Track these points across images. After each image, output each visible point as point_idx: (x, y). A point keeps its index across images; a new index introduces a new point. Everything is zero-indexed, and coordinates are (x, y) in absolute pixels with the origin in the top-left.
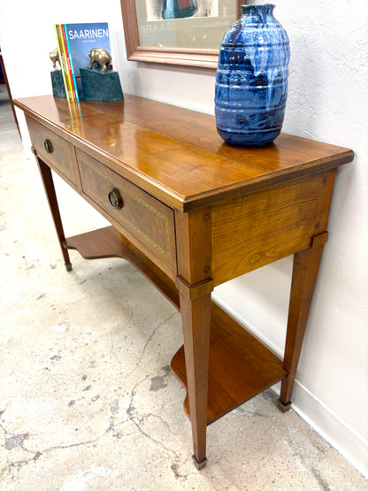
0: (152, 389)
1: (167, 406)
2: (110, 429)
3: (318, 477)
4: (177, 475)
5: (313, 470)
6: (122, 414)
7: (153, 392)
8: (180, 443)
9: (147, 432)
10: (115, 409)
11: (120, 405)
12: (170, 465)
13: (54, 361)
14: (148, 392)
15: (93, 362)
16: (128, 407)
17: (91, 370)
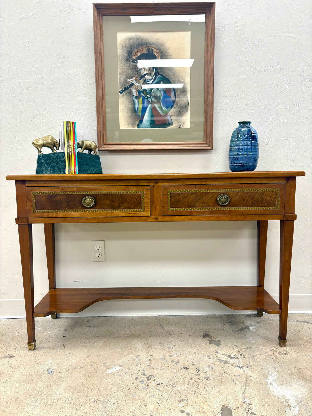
0: (219, 346)
1: (236, 345)
2: (240, 368)
3: (300, 322)
4: (286, 354)
5: (296, 321)
6: (231, 361)
7: (221, 346)
8: (265, 347)
9: (252, 356)
10: (226, 362)
11: (224, 360)
12: (278, 354)
13: (152, 379)
14: (220, 348)
15: (173, 361)
16: (228, 357)
17: (180, 364)
